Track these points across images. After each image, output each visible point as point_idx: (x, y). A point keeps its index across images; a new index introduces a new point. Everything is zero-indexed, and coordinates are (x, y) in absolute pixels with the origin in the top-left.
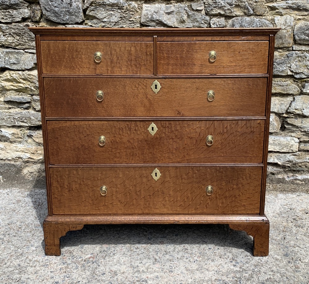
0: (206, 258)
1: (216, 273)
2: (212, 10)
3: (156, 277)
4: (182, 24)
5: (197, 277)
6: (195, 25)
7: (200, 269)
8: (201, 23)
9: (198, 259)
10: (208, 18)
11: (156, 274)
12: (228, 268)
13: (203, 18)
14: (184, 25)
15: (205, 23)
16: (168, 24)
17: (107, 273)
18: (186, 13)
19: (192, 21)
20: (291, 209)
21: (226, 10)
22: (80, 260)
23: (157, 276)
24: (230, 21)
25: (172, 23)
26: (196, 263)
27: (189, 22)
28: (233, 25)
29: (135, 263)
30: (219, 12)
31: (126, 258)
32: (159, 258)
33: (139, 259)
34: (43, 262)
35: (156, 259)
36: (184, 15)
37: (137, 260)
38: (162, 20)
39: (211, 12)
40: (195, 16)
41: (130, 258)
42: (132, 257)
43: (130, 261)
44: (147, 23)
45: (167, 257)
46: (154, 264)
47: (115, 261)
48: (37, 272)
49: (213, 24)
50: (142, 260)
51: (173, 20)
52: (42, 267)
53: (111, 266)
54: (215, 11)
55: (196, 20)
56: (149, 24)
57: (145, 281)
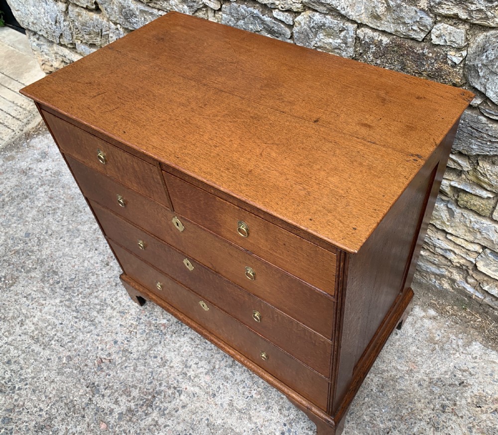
0: (265, 399)
1: (255, 428)
2: (440, 4)
3: (194, 394)
4: (375, 20)
5: (230, 422)
6: (399, 30)
7: (243, 412)
8: (412, 28)
9: (254, 396)
10: (428, 20)
11: (197, 390)
12: (273, 431)
13: (418, 20)
14: (378, 25)
15: (422, 30)
16: (349, 16)
17: (159, 358)
18: (384, 2)
19: (394, 19)
20: (463, 382)
21: (472, 11)
22: (154, 322)
23: (196, 393)
24: (481, 37)
25: (357, 14)
26: (247, 400)
27: (388, 21)
28: (484, 49)
29: (192, 360)
30: (455, 12)
31: (190, 348)
32: (219, 368)
33: (200, 356)
34: (123, 306)
35: (214, 367)
36: (380, 5)
37: (197, 357)
38: (337, 7)
39: (437, 8)
40: (401, 11)
41: (194, 349)
42: (197, 349)
43: (190, 354)
44: (311, 5)
45: (227, 372)
46: (206, 374)
47: (178, 345)
48: (111, 317)
49: (437, 37)
50: (201, 361)
51: (360, 9)
52: (118, 314)
53: (169, 350)
54: (446, 7)
55: (403, 21)
56: (316, 8)
57: (180, 392)
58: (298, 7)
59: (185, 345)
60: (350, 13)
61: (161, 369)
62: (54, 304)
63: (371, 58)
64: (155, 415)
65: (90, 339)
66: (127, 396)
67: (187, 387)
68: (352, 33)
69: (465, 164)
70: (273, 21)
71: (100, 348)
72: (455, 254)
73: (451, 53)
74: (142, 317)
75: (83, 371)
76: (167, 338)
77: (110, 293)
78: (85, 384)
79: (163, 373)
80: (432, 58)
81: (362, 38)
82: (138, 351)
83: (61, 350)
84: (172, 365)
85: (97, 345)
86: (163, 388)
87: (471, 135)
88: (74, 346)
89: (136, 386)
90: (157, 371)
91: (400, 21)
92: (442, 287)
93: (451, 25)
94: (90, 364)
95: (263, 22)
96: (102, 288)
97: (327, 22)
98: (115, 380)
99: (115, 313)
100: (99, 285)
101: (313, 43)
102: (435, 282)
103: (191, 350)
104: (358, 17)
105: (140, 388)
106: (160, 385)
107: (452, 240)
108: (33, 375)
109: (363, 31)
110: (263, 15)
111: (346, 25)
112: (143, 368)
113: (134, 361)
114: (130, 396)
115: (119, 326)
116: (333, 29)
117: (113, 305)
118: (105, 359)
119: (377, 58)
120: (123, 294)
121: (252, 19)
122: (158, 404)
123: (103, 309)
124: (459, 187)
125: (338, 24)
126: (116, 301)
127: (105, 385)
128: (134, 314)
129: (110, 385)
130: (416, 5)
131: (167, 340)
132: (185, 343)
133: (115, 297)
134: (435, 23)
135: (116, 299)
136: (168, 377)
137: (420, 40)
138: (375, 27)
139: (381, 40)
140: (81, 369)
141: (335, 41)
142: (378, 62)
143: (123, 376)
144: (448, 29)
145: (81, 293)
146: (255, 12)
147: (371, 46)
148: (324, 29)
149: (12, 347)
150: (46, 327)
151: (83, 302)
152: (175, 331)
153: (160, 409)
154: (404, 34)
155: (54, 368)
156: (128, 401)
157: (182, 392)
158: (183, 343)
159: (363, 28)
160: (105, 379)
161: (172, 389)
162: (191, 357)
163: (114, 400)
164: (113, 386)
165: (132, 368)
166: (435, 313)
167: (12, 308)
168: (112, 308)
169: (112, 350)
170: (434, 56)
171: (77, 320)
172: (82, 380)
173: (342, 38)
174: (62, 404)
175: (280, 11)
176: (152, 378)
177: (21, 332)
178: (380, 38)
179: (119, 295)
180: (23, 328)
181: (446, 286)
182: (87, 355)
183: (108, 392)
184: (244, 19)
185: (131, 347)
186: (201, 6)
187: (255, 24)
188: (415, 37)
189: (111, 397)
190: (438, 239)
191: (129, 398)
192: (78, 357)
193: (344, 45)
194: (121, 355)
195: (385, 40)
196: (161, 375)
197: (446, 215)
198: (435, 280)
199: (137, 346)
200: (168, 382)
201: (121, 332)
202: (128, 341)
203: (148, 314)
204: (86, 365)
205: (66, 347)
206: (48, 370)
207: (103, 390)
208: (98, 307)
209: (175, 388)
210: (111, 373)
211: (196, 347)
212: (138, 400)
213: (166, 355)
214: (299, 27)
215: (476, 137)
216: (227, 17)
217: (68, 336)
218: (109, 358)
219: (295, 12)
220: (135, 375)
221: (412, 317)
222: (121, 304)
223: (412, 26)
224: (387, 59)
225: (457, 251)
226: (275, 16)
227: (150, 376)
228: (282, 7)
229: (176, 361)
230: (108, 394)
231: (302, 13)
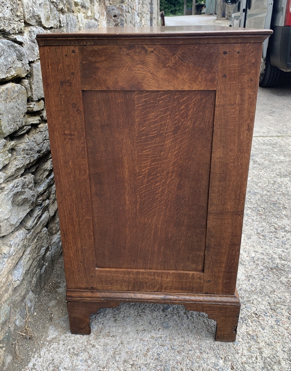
57: (252, 258)
64: (278, 261)
67: (246, 256)
84: (245, 272)
86: (262, 267)
99: (262, 344)
105: (278, 280)
106: (262, 270)
115: (266, 331)
117: (258, 354)
120: (240, 355)
122: (272, 264)
126: (253, 355)
133: (250, 361)
153: (272, 261)
157: (251, 257)
168: (261, 353)
179: (244, 359)
202: (266, 313)
209: (254, 262)
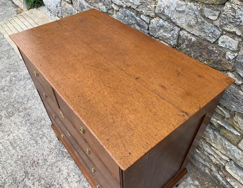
2: (226, 24)
4: (190, 28)
6: (201, 35)
10: (218, 33)
13: (212, 31)
14: (191, 30)
15: (214, 37)
16: (177, 23)
17: (58, 168)
18: (195, 18)
19: (199, 29)
22: (62, 150)
25: (181, 23)
27: (196, 29)
29: (72, 173)
30: (234, 30)
31: (73, 167)
32: (83, 181)
33: (76, 172)
34: (51, 138)
35: (81, 180)
36: (193, 20)
37: (75, 172)
38: (171, 18)
39: (224, 27)
40: (204, 25)
41: (75, 168)
42: (76, 169)
43: (72, 170)
44: (159, 15)
45: (86, 184)
46: (76, 182)
47: (68, 164)
48: (44, 142)
49: (221, 42)
50: (76, 175)
51: (182, 21)
52: (48, 142)
53: (64, 165)
54: (229, 27)
55: (204, 30)
56: (161, 17)
58: (153, 15)
59: (71, 165)
60: (177, 22)
61: (57, 174)
62: (24, 129)
63: (185, 47)
65: (33, 150)
66: (39, 182)
67: (66, 186)
68: (176, 32)
69: (227, 114)
70: (141, 20)
71: (35, 155)
72: (214, 157)
73: (228, 53)
74: (58, 146)
75: (25, 164)
76: (65, 159)
77: (48, 131)
78: (24, 171)
79: (58, 176)
80: (217, 53)
81: (182, 36)
82: (51, 162)
83: (19, 152)
84: (63, 173)
85: (35, 154)
86: (55, 183)
87: (233, 100)
88: (25, 151)
89: (44, 179)
90: (55, 174)
91: (203, 30)
92: (205, 171)
93: (231, 37)
94: (29, 162)
95: (136, 20)
96: (46, 127)
97: (165, 25)
98: (36, 173)
100: (45, 126)
101: (157, 34)
102: (202, 167)
103: (73, 168)
104: (181, 25)
105: (46, 180)
106: (55, 181)
107: (214, 150)
108: (5, 160)
109: (183, 32)
110: (136, 16)
111: (175, 28)
112: (50, 170)
113: (48, 166)
114: (40, 183)
115: (47, 147)
116: (167, 29)
118: (36, 161)
119: (188, 48)
120: (53, 133)
121: (131, 17)
123: (43, 137)
124: (222, 124)
125: (170, 26)
126: (49, 135)
127: (32, 174)
128: (55, 143)
129: (34, 174)
130: (213, 23)
131: (65, 160)
132: (71, 164)
133: (49, 133)
134: (222, 34)
135: (50, 134)
136: (59, 178)
137: (212, 42)
138: (189, 31)
139: (191, 39)
140: (24, 163)
141: (168, 35)
142: (188, 50)
143: (41, 172)
144: (229, 39)
145: (36, 128)
146: (133, 14)
147: (186, 41)
148: (163, 28)
149: (1, 145)
150: (17, 139)
151: (36, 132)
152: (69, 157)
154: (204, 37)
155: (14, 160)
156: (38, 185)
158: (71, 163)
159: (183, 31)
160: (33, 171)
161: (59, 185)
162: (72, 171)
163: (33, 183)
164: (35, 175)
165: (45, 169)
166: (198, 183)
167: (8, 127)
168: (46, 138)
169: (40, 158)
170: (218, 53)
171: (31, 140)
172: (23, 169)
173: (171, 34)
174: (12, 178)
175: (145, 15)
176: (52, 177)
177: (7, 139)
178: (191, 37)
179: (51, 132)
180: (8, 137)
181: (207, 171)
182: (29, 157)
183: (32, 178)
184: (128, 17)
185: (48, 159)
186: (111, 8)
187: (132, 20)
188: (209, 40)
189: (32, 181)
190: (207, 147)
191: (39, 184)
192: (25, 157)
193: (172, 38)
194: (43, 161)
195: (194, 39)
196: (56, 177)
197: (212, 137)
198: (202, 166)
199: (51, 159)
200: (58, 181)
201: (47, 150)
202: (48, 156)
203: (60, 145)
204: (27, 162)
205: (22, 151)
206: (12, 160)
207: (30, 176)
208: (41, 136)
209: (60, 185)
210: (36, 169)
211: (76, 167)
212: (43, 186)
213: (62, 167)
214: (152, 25)
215: (235, 101)
216: (121, 15)
217: (25, 146)
218: (38, 161)
219: (152, 17)
220: (45, 173)
221: (185, 182)
222: (50, 137)
223: (208, 34)
224: (193, 49)
225: (215, 156)
226: (142, 17)
227: (52, 175)
228: (145, 14)
229: (65, 172)
230: (31, 179)
231: (154, 18)
